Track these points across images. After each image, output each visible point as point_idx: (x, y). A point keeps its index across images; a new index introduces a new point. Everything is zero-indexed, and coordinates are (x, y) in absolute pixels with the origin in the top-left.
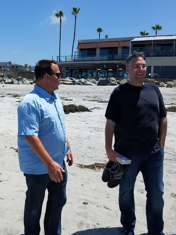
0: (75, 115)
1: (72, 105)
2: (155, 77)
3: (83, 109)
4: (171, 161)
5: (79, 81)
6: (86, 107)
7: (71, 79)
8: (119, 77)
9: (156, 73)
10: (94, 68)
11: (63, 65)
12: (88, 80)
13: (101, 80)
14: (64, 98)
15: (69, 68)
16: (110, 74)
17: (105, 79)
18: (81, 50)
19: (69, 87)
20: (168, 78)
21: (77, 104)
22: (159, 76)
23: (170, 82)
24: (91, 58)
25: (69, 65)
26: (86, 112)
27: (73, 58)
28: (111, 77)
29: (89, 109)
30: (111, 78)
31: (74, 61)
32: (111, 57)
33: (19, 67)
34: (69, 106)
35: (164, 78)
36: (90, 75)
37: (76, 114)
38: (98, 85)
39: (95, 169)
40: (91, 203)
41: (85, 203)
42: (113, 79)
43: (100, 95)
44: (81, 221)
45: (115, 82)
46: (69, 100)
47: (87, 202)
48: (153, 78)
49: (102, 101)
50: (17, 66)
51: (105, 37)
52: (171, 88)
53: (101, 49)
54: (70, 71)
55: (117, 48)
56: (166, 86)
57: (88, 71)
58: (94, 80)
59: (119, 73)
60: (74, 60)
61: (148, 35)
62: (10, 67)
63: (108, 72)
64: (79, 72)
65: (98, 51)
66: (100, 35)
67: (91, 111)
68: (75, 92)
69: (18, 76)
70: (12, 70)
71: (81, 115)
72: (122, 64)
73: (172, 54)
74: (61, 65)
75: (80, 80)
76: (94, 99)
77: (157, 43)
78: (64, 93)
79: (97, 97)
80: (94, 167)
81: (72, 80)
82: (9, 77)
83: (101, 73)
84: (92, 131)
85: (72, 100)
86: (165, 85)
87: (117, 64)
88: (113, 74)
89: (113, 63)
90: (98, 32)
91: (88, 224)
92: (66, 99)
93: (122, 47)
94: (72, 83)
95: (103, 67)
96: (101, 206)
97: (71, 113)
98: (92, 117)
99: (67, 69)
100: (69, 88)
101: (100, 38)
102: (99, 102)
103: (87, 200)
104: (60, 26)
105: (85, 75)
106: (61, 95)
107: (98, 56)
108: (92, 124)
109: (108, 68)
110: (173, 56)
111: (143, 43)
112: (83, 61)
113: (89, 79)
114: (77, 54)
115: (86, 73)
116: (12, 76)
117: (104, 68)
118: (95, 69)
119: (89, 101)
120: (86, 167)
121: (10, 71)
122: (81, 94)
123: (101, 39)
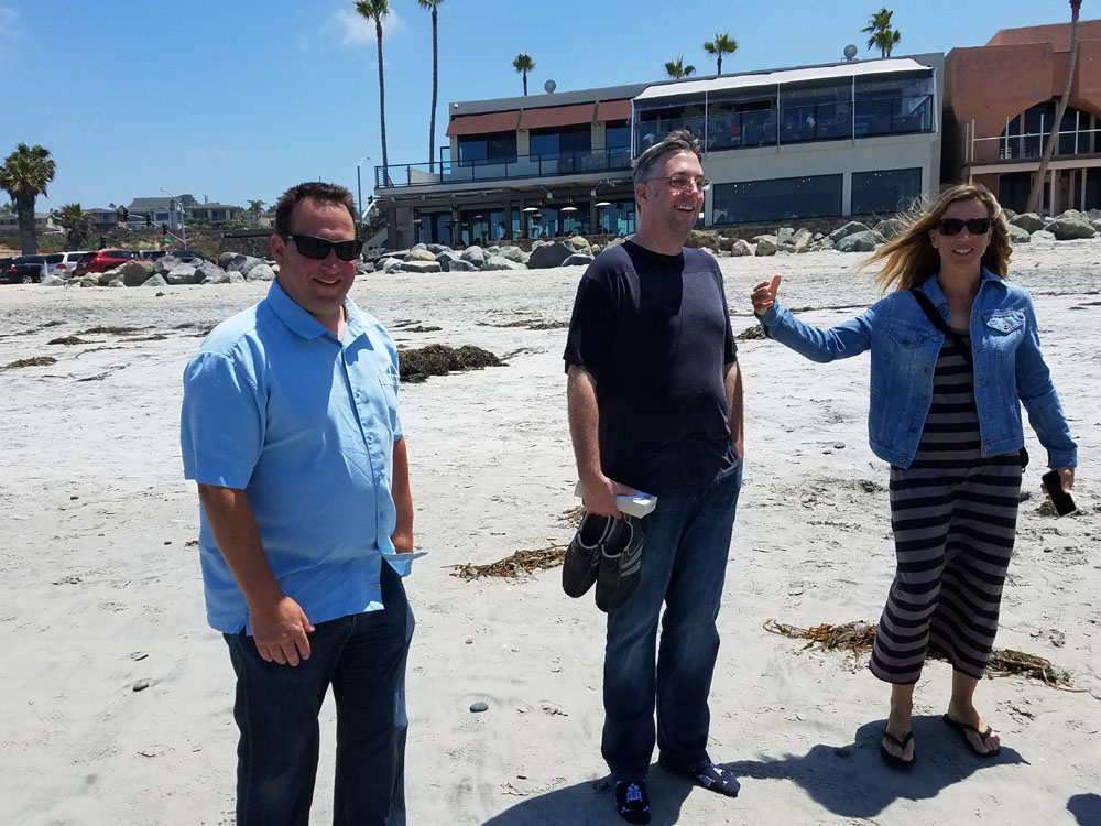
0: (447, 384)
1: (438, 347)
2: (720, 225)
3: (476, 359)
4: (766, 508)
5: (463, 258)
6: (490, 350)
7: (435, 251)
8: (601, 232)
9: (721, 208)
10: (514, 205)
11: (399, 198)
12: (495, 250)
13: (539, 247)
14: (408, 322)
15: (423, 210)
16: (569, 224)
17: (551, 243)
18: (463, 139)
19: (428, 281)
20: (760, 222)
21: (456, 343)
22: (732, 219)
23: (767, 238)
24: (498, 169)
25: (423, 197)
26: (487, 368)
27: (437, 170)
28: (574, 235)
29: (498, 355)
30: (573, 240)
31: (442, 183)
32: (571, 160)
33: (228, 214)
34: (427, 351)
35: (746, 222)
36: (501, 232)
37: (454, 378)
38: (531, 265)
39: (514, 575)
40: (498, 702)
41: (476, 707)
42: (579, 240)
43: (537, 301)
44: (464, 780)
45: (587, 253)
46: (428, 330)
47: (486, 701)
48: (711, 228)
49: (543, 325)
50: (219, 212)
51: (546, 88)
52: (770, 257)
53: (534, 132)
54: (429, 219)
55: (586, 127)
56: (753, 253)
57: (494, 216)
58: (514, 248)
59: (598, 218)
60: (442, 180)
61: (692, 75)
62: (190, 214)
63: (562, 217)
64: (463, 220)
65: (523, 143)
66: (525, 82)
67: (505, 362)
68: (447, 300)
69: (222, 249)
70: (200, 229)
71: (471, 383)
72: (608, 186)
73: (773, 139)
74: (393, 200)
75: (466, 251)
76: (517, 319)
77: (722, 100)
78: (409, 304)
79: (525, 309)
80: (512, 568)
81: (438, 256)
82: (186, 257)
83: (537, 221)
84: (508, 436)
85: (438, 329)
86: (752, 248)
87: (592, 187)
88: (579, 224)
89: (575, 183)
90: (519, 70)
91: (487, 785)
92: (414, 326)
93: (607, 122)
94: (438, 263)
95: (544, 199)
96: (532, 708)
97: (433, 379)
98: (509, 384)
99: (417, 212)
100: (426, 285)
101: (526, 94)
102: (532, 328)
103: (484, 695)
104: (380, 52)
105: (484, 234)
106: (399, 312)
107: (524, 162)
108: (508, 410)
109: (562, 202)
110: (775, 144)
111: (676, 103)
112: (474, 180)
113: (496, 247)
114: (447, 155)
115: (485, 225)
116: (197, 251)
117: (548, 203)
118: (517, 209)
119: (499, 326)
120: (485, 571)
121: (187, 231)
122: (470, 305)
123: (531, 97)
